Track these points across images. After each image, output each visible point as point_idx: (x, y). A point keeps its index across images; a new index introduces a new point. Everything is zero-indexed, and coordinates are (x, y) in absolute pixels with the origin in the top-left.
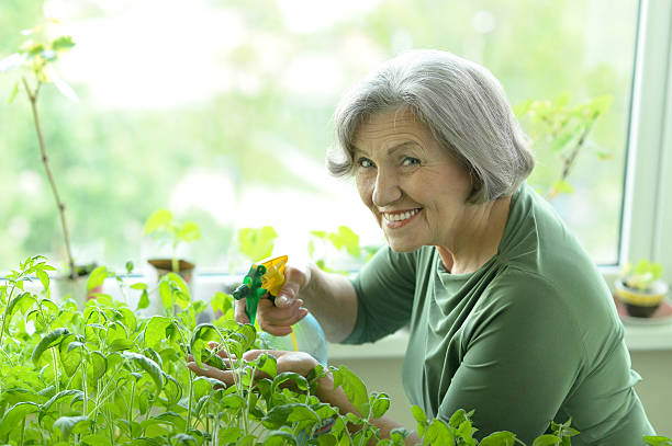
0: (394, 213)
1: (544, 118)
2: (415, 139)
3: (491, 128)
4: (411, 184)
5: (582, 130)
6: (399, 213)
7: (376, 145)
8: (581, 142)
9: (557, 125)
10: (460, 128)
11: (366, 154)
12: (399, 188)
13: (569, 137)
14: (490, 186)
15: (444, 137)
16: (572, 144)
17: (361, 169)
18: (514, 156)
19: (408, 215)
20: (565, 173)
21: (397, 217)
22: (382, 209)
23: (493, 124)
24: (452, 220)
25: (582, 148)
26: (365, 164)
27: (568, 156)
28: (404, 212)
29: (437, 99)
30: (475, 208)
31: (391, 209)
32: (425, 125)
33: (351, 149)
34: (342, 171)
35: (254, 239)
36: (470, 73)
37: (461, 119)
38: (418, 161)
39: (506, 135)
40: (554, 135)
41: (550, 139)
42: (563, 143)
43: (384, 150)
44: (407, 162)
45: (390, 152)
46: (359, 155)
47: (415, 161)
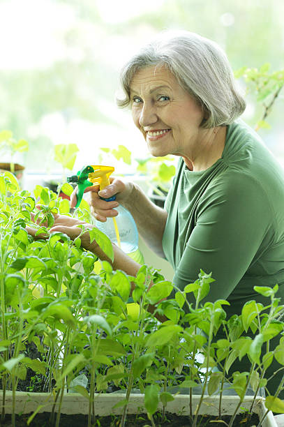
0: (152, 131)
1: (253, 80)
2: (167, 84)
3: (217, 79)
4: (164, 113)
5: (277, 88)
6: (156, 131)
7: (143, 87)
8: (276, 96)
9: (261, 84)
10: (196, 77)
11: (137, 93)
12: (156, 115)
13: (269, 92)
14: (215, 116)
15: (185, 84)
16: (271, 96)
17: (134, 104)
18: (231, 98)
19: (161, 133)
20: (266, 115)
21: (155, 134)
22: (146, 128)
23: (218, 77)
24: (189, 138)
25: (277, 99)
26: (137, 100)
27: (267, 104)
28: (159, 131)
29: (181, 58)
30: (205, 131)
31: (151, 129)
32: (173, 75)
33: (128, 90)
34: (124, 105)
35: (63, 152)
36: (205, 45)
37: (197, 71)
38: (169, 99)
39: (227, 85)
40: (259, 90)
41: (257, 92)
42: (265, 96)
43: (147, 90)
44: (162, 99)
45: (151, 92)
46: (133, 95)
47: (167, 98)
